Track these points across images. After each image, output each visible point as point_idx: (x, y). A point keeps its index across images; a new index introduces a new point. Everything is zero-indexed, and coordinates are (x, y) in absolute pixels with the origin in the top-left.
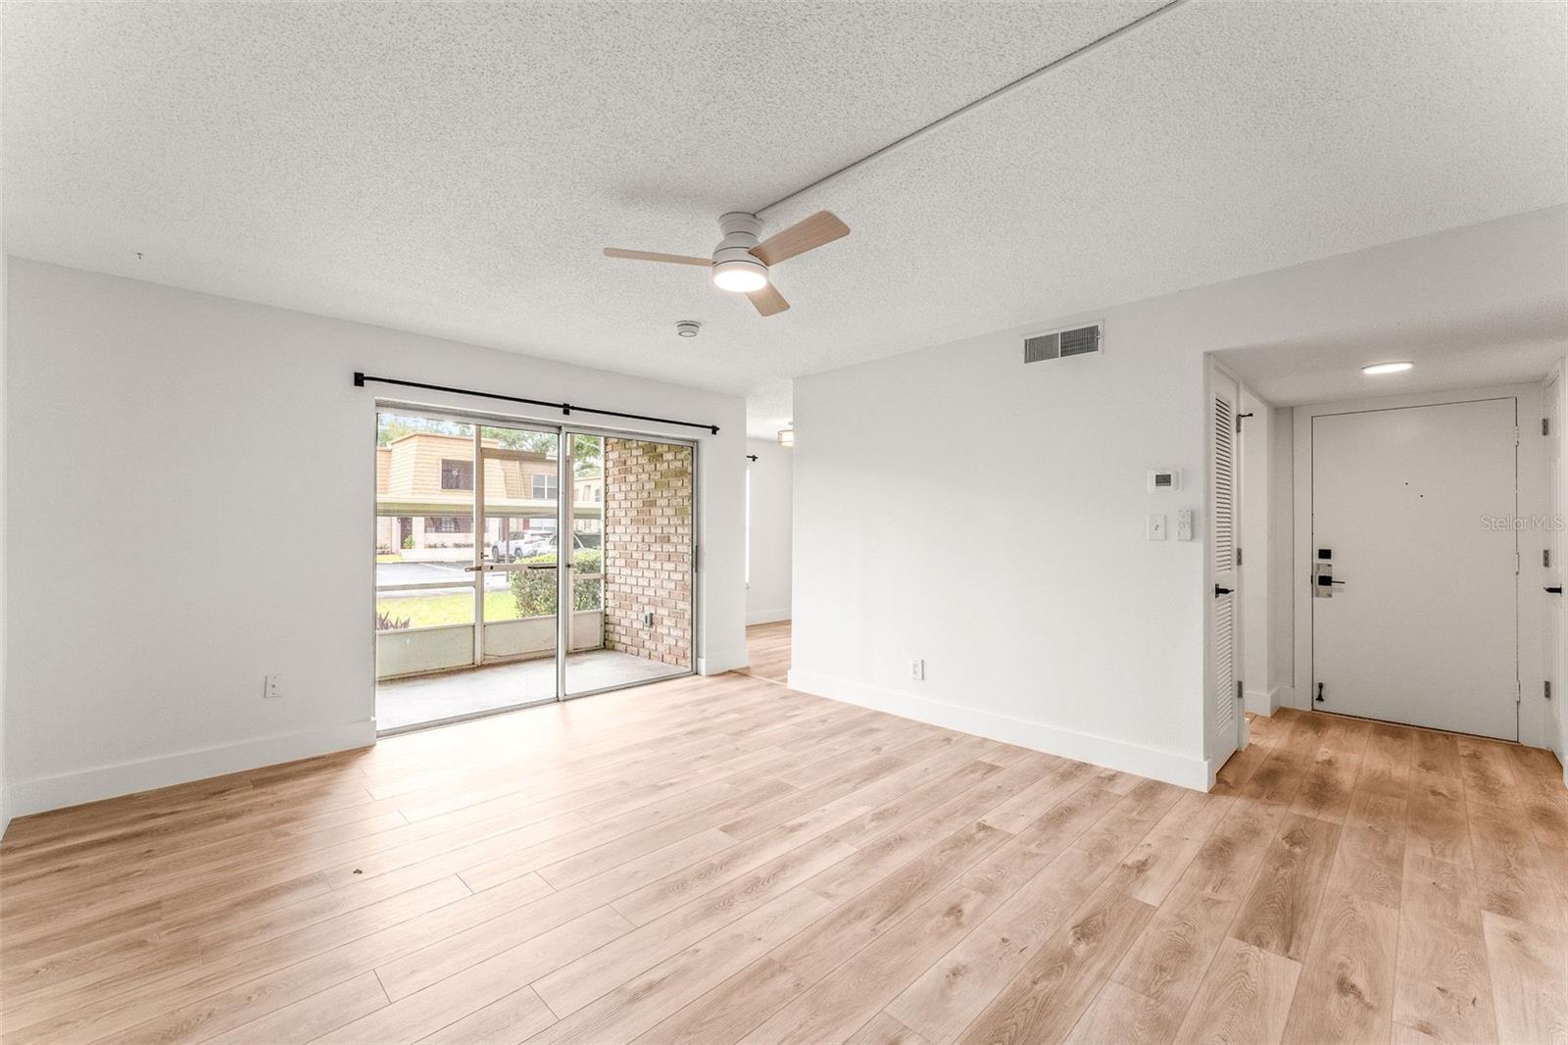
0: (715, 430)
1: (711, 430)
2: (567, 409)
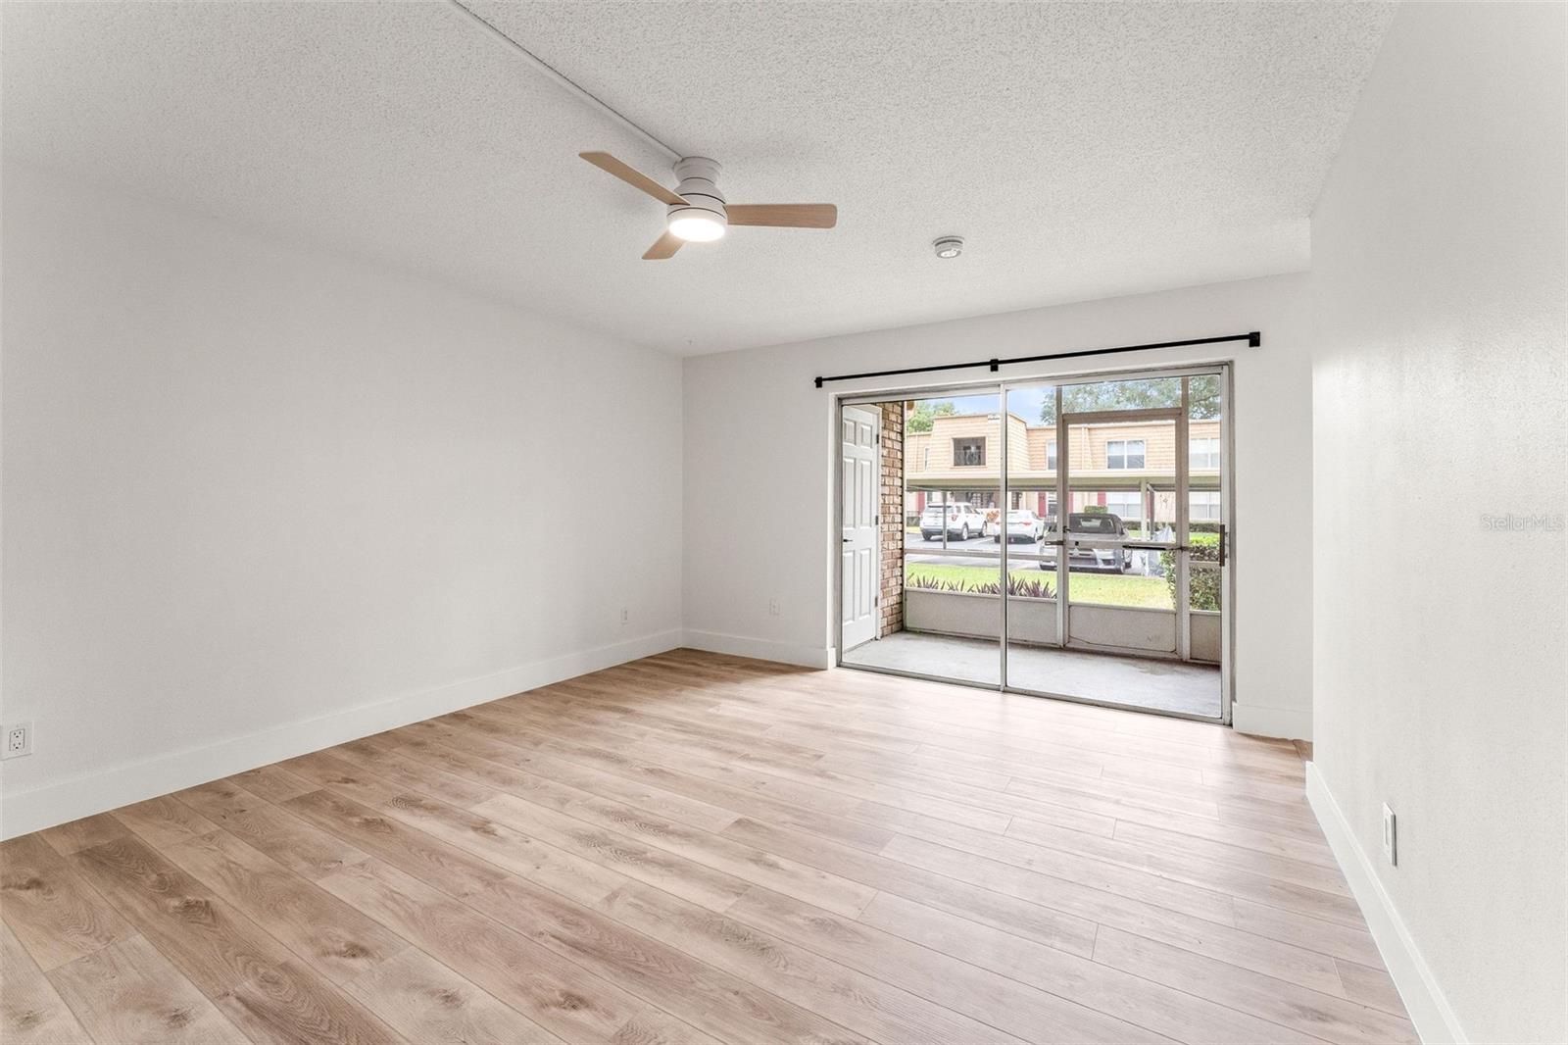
0: (1254, 339)
1: (1247, 341)
2: (994, 365)
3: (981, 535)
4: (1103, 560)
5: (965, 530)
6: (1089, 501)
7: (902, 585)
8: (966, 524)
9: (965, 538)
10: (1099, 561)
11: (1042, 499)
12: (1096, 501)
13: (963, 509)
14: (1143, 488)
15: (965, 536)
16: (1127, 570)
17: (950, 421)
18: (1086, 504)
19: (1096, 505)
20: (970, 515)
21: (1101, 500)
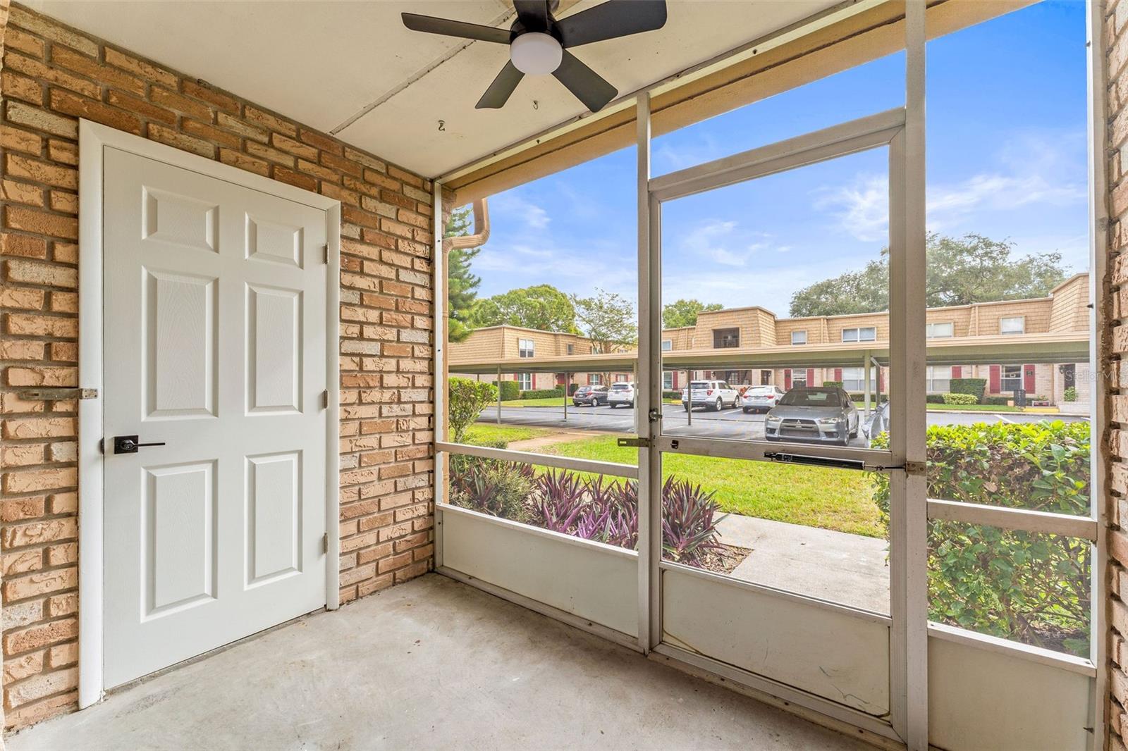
3: (734, 407)
4: (826, 433)
5: (719, 402)
6: (827, 377)
7: (433, 500)
8: (720, 398)
9: (720, 408)
10: (822, 434)
11: (788, 376)
12: (833, 378)
13: (717, 386)
14: (867, 363)
15: (719, 407)
16: (852, 441)
17: (711, 316)
18: (825, 380)
19: (833, 381)
20: (723, 390)
21: (838, 375)
